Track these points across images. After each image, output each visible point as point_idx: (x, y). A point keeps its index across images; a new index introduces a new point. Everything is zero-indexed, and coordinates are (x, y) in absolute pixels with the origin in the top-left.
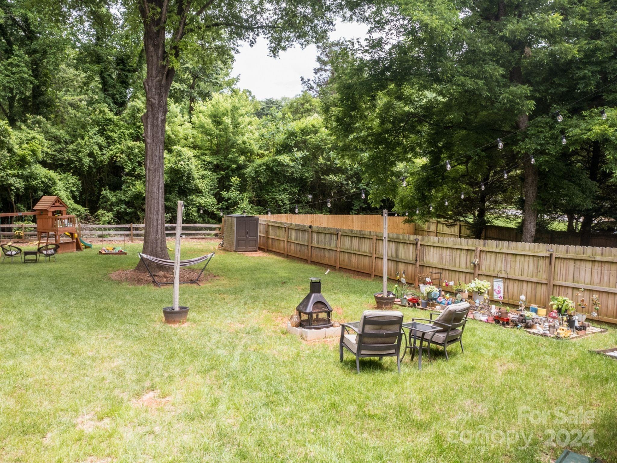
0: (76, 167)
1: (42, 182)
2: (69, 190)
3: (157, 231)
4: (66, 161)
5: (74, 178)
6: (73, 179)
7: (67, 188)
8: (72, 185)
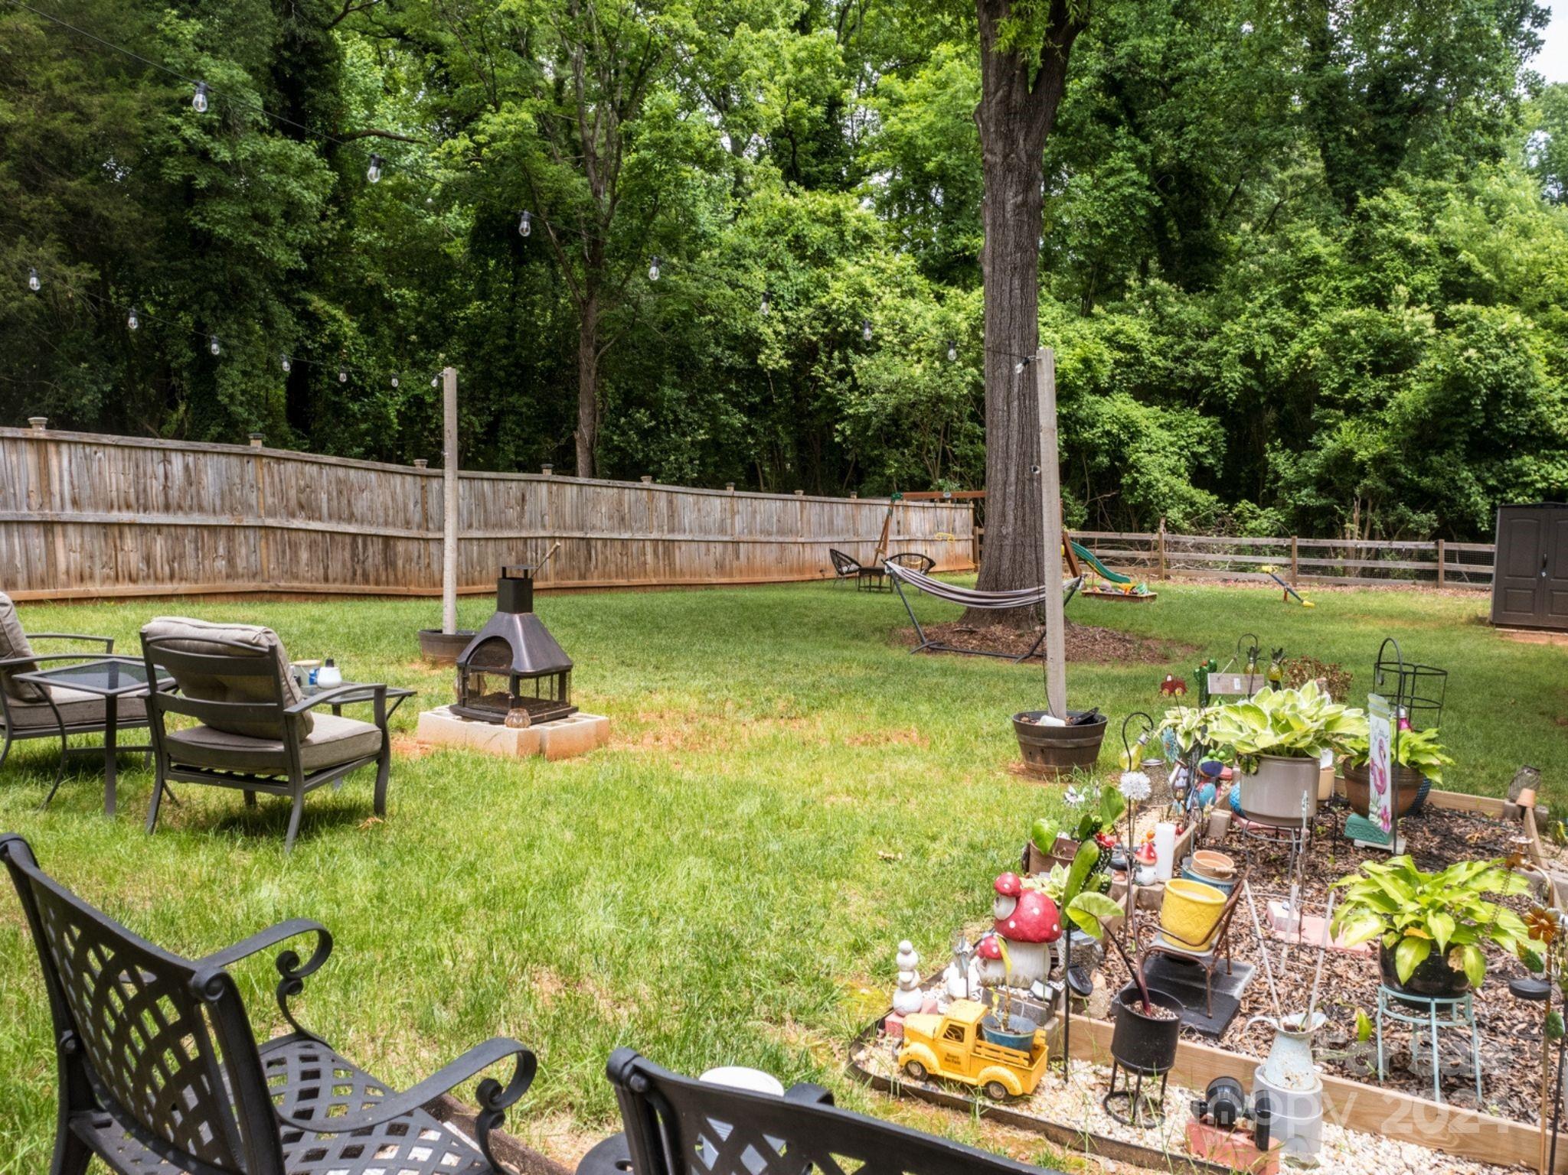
0: (1213, 393)
1: (1108, 433)
2: (1186, 452)
3: (1003, 515)
4: (1193, 379)
5: (1205, 421)
6: (1201, 424)
7: (1182, 448)
8: (1195, 439)
